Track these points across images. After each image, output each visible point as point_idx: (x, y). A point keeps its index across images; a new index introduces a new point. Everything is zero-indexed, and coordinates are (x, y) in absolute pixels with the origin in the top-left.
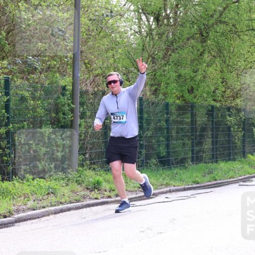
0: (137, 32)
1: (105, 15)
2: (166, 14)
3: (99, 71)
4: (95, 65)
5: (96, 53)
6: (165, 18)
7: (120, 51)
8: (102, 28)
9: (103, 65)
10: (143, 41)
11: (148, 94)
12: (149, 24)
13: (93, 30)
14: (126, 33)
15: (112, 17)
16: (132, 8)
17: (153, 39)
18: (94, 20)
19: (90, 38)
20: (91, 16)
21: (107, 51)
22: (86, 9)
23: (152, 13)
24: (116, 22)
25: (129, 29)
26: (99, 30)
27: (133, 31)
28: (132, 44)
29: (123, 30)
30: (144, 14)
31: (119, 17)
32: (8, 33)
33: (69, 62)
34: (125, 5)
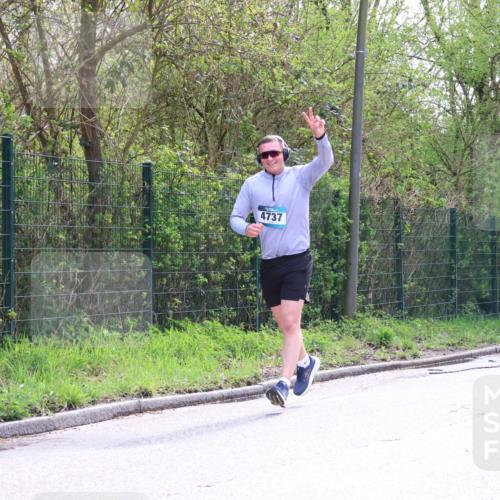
0: (448, 111)
1: (400, 86)
2: (494, 83)
3: (390, 169)
4: (384, 160)
5: (386, 143)
6: (491, 89)
7: (422, 138)
8: (395, 105)
9: (396, 159)
10: (458, 124)
11: (464, 203)
12: (467, 99)
13: (382, 108)
14: (432, 113)
15: (411, 87)
16: (442, 74)
17: (472, 121)
18: (384, 93)
19: (376, 120)
20: (380, 87)
21: (402, 139)
22: (372, 77)
23: (472, 82)
24: (417, 95)
25: (436, 106)
26: (391, 108)
27: (442, 109)
28: (441, 128)
29: (427, 107)
30: (460, 83)
31: (421, 88)
32: (256, 113)
33: (345, 156)
34: (430, 70)
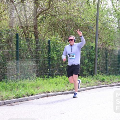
0: (118, 28)
1: (107, 22)
3: (105, 41)
4: (103, 39)
5: (103, 35)
7: (112, 34)
9: (106, 39)
13: (103, 27)
14: (114, 28)
15: (109, 22)
16: (116, 19)
18: (103, 24)
19: (101, 30)
20: (102, 22)
21: (107, 34)
22: (100, 20)
24: (111, 24)
25: (115, 27)
26: (105, 27)
27: (116, 27)
28: (116, 32)
29: (113, 27)
31: (112, 22)
32: (74, 28)
33: (94, 38)
34: (114, 18)
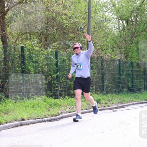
0: (117, 29)
1: (102, 21)
2: (132, 20)
3: (99, 47)
4: (97, 44)
5: (98, 39)
6: (131, 21)
7: (109, 37)
8: (101, 27)
9: (101, 44)
10: (121, 33)
11: (123, 57)
12: (123, 25)
13: (97, 28)
14: (112, 29)
15: (106, 21)
16: (115, 17)
17: (125, 31)
18: (97, 23)
19: (95, 32)
20: (96, 21)
21: (103, 38)
22: (93, 18)
23: (125, 19)
24: (108, 23)
25: (114, 27)
26: (99, 28)
27: (115, 28)
28: (115, 34)
29: (111, 27)
30: (121, 20)
31: (109, 21)
32: (57, 30)
33: (85, 43)
34: (112, 16)
